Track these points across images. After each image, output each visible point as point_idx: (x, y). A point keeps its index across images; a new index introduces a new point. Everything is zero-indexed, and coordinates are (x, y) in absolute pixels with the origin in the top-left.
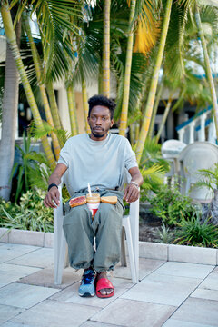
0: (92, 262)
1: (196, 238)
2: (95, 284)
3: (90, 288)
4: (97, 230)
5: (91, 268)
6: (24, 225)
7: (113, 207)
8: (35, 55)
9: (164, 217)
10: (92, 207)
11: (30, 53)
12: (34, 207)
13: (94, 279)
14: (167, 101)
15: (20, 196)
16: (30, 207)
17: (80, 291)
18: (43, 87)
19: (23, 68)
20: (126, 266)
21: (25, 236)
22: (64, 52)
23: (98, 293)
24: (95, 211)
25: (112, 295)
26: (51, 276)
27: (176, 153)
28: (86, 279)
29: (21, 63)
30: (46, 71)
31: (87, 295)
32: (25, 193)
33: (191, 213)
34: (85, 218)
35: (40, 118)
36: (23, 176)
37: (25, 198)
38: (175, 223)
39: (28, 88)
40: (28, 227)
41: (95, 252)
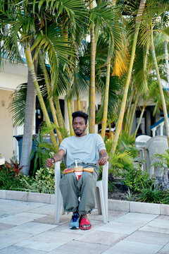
0: (77, 208)
1: (150, 199)
2: (80, 222)
3: (76, 224)
4: (81, 188)
5: (77, 212)
6: (38, 190)
7: (90, 174)
8: (46, 78)
9: (131, 186)
10: (77, 174)
11: (43, 77)
12: (45, 179)
13: (79, 219)
14: (142, 107)
15: (36, 171)
16: (42, 179)
17: (70, 225)
18: (51, 100)
19: (38, 87)
20: (101, 214)
21: (38, 197)
22: (64, 78)
23: (81, 227)
24: (79, 176)
25: (90, 228)
26: (53, 219)
27: (144, 144)
28: (74, 218)
29: (37, 84)
30: (52, 90)
31: (74, 228)
32: (39, 169)
33: (150, 184)
34: (72, 180)
35: (49, 120)
36: (38, 159)
37: (39, 172)
38: (138, 189)
39: (41, 100)
40: (40, 191)
41: (79, 202)
